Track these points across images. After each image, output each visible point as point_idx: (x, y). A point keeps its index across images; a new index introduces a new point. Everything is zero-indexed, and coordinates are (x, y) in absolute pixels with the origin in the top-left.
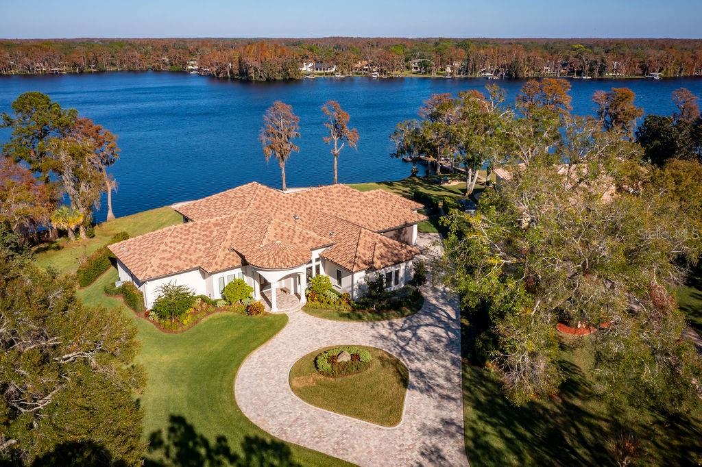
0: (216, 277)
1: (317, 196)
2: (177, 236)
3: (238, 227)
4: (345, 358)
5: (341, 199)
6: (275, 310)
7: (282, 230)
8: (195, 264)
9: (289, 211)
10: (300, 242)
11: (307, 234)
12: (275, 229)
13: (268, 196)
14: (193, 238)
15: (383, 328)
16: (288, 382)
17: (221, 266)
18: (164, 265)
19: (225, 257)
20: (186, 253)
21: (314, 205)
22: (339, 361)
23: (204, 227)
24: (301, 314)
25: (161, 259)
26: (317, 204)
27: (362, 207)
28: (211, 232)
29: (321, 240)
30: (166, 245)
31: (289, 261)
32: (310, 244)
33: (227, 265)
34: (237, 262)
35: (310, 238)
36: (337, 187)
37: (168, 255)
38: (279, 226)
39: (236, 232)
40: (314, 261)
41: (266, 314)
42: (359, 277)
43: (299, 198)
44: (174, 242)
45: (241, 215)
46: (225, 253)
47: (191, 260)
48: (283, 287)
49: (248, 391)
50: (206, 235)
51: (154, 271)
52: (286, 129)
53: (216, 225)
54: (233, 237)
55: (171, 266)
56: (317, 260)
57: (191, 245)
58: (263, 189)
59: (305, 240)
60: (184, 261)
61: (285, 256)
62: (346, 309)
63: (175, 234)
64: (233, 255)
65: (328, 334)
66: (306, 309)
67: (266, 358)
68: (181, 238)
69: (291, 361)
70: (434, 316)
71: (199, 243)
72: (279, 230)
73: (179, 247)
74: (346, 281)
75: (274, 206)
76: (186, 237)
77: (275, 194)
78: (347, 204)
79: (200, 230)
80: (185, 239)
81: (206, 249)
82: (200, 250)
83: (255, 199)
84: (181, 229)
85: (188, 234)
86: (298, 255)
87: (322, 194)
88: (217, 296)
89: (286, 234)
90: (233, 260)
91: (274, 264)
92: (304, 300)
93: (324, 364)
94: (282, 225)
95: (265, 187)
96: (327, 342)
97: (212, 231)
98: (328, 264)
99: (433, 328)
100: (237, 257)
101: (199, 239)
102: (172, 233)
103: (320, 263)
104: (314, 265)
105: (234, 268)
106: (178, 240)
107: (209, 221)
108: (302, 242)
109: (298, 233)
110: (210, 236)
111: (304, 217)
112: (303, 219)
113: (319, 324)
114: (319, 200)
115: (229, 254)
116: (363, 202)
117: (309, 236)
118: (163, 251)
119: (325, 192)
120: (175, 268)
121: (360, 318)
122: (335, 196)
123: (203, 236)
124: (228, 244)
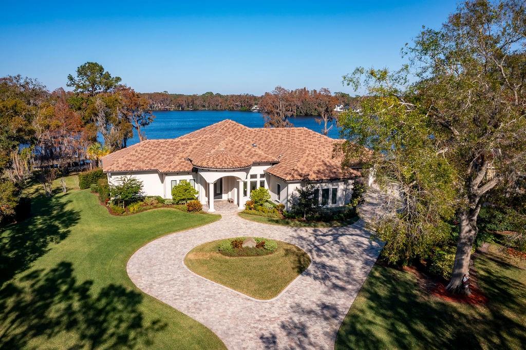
0: (168, 179)
1: (280, 134)
2: (147, 147)
3: (200, 145)
4: (251, 244)
5: (301, 138)
6: (211, 210)
7: (233, 146)
8: (154, 167)
9: (250, 140)
10: (246, 157)
11: (255, 151)
12: (227, 145)
13: (235, 128)
14: (161, 149)
15: (306, 232)
16: (185, 255)
17: (173, 169)
18: (130, 165)
19: (179, 164)
20: (150, 159)
21: (275, 139)
22: (244, 246)
23: (172, 144)
24: (235, 217)
25: (127, 160)
26: (277, 139)
27: (320, 145)
28: (177, 148)
29: (266, 157)
30: (136, 151)
31: (225, 163)
32: (255, 159)
33: (179, 169)
34: (188, 168)
35: (257, 154)
36: (300, 130)
37: (134, 158)
38: (231, 143)
39: (196, 148)
40: (259, 176)
41: (204, 213)
43: (263, 133)
44: (143, 150)
45: (206, 138)
46: (181, 160)
47: (152, 164)
49: (145, 256)
50: (173, 150)
51: (117, 167)
52: (284, 109)
53: (183, 144)
54: (192, 151)
55: (133, 166)
56: (262, 176)
57: (156, 154)
58: (233, 123)
59: (251, 155)
60: (146, 164)
61: (223, 159)
62: (278, 216)
63: (147, 145)
64: (187, 163)
65: (249, 230)
66: (241, 214)
67: (179, 238)
68: (150, 149)
69: (199, 243)
71: (164, 154)
72: (230, 146)
73: (147, 154)
74: (283, 193)
75: (237, 136)
76: (155, 148)
77: (241, 128)
78: (305, 142)
79: (168, 145)
80: (153, 150)
81: (167, 158)
82: (163, 158)
83: (223, 129)
84: (154, 143)
85: (157, 147)
86: (236, 161)
87: (285, 132)
88: (169, 196)
89: (235, 149)
90: (186, 167)
91: (212, 164)
92: (242, 207)
93: (226, 245)
94: (233, 143)
95: (234, 122)
96: (244, 235)
97: (179, 147)
98: (272, 179)
99: (357, 237)
100: (190, 165)
101: (165, 151)
102: (145, 145)
103: (264, 179)
104: (258, 180)
105: (188, 173)
106: (148, 149)
107: (179, 141)
108: (248, 156)
109: (246, 150)
110: (175, 151)
111: (262, 146)
112: (261, 147)
113: (246, 224)
114: (280, 136)
115: (184, 162)
116: (322, 143)
117: (256, 153)
118: (131, 155)
119: (289, 132)
120: (136, 168)
121: (287, 223)
122: (297, 135)
123: (170, 150)
124: (186, 155)
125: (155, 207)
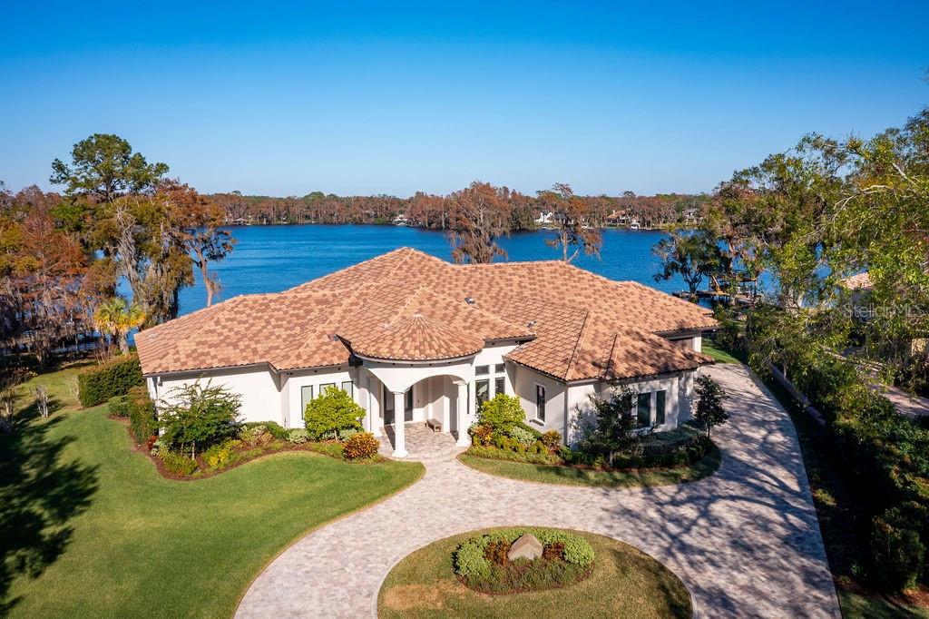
0: (295, 384)
1: (514, 274)
2: (243, 312)
3: (357, 304)
4: (529, 551)
5: (558, 282)
6: (401, 453)
7: (433, 306)
8: (262, 357)
9: (459, 290)
10: (465, 328)
11: (482, 316)
12: (421, 303)
13: (425, 266)
14: (271, 317)
16: (375, 596)
17: (305, 361)
18: (203, 354)
19: (319, 348)
20: (250, 339)
21: (507, 285)
22: (513, 556)
23: (297, 302)
24: (455, 466)
25: (198, 344)
26: (511, 285)
27: (597, 296)
28: (308, 312)
29: (507, 327)
30: (217, 323)
31: (431, 347)
32: (485, 333)
33: (319, 360)
34: (340, 358)
35: (487, 322)
36: (552, 265)
37: (214, 339)
38: (429, 299)
39: (350, 311)
40: (492, 369)
41: (382, 460)
42: (581, 397)
43: (481, 273)
44: (233, 320)
45: (368, 288)
46: (321, 341)
47: (255, 351)
48: (430, 418)
50: (298, 316)
51: (176, 361)
52: (488, 224)
53: (319, 302)
54: (343, 318)
55: (214, 357)
56: (499, 368)
57: (264, 327)
58: (418, 256)
59: (477, 325)
60: (242, 351)
61: (425, 339)
62: (550, 459)
63: (241, 308)
64: (335, 347)
65: (502, 504)
66: (467, 457)
67: (346, 540)
68: (249, 315)
69: (400, 551)
70: (749, 484)
71: (280, 326)
72: (427, 305)
73: (242, 328)
74: (554, 406)
75: (432, 281)
76: (260, 314)
77: (437, 265)
78: (567, 290)
79: (288, 306)
80: (255, 318)
81: (289, 336)
82: (278, 337)
83: (400, 268)
84: (255, 301)
85: (263, 311)
86: (453, 341)
87: (524, 272)
88: (296, 422)
89: (440, 313)
90: (333, 355)
91: (402, 352)
92: (464, 442)
93: (475, 561)
94: (434, 299)
95: (421, 253)
96: (496, 519)
97: (312, 311)
98: (521, 373)
99: (747, 504)
100: (342, 350)
101: (283, 319)
102: (237, 306)
103: (505, 374)
104: (492, 376)
105: (339, 369)
106: (244, 317)
107: (309, 296)
108: (470, 328)
109: (463, 313)
110: (303, 318)
111: (485, 301)
112: (484, 304)
113: (487, 485)
114: (516, 279)
115: (327, 344)
116: (599, 290)
117: (485, 319)
118: (207, 332)
119: (530, 269)
120: (220, 361)
121: (579, 477)
122: (547, 277)
123: (292, 315)
124: (330, 329)
125: (268, 451)
